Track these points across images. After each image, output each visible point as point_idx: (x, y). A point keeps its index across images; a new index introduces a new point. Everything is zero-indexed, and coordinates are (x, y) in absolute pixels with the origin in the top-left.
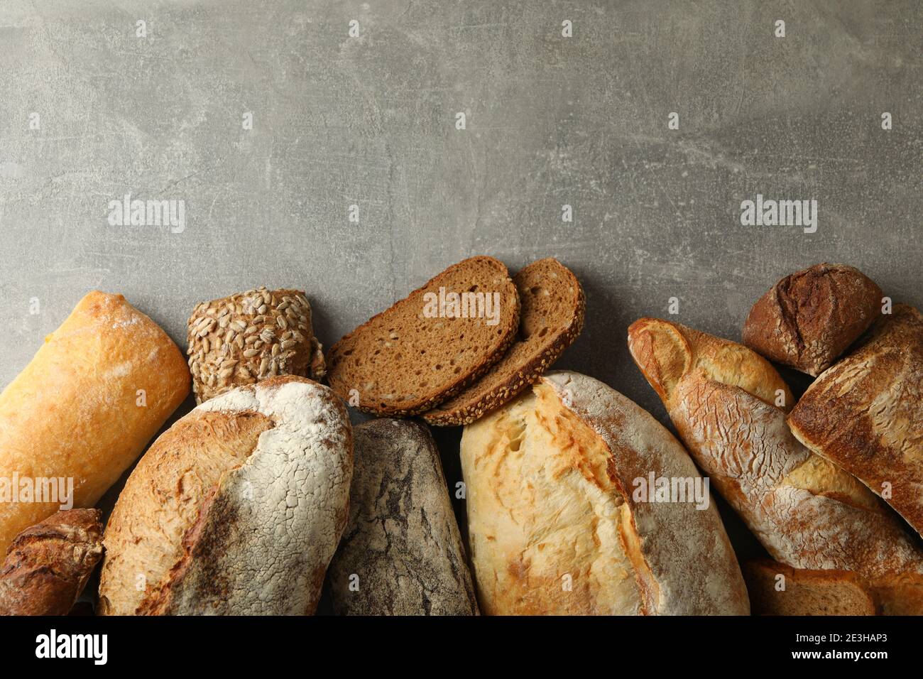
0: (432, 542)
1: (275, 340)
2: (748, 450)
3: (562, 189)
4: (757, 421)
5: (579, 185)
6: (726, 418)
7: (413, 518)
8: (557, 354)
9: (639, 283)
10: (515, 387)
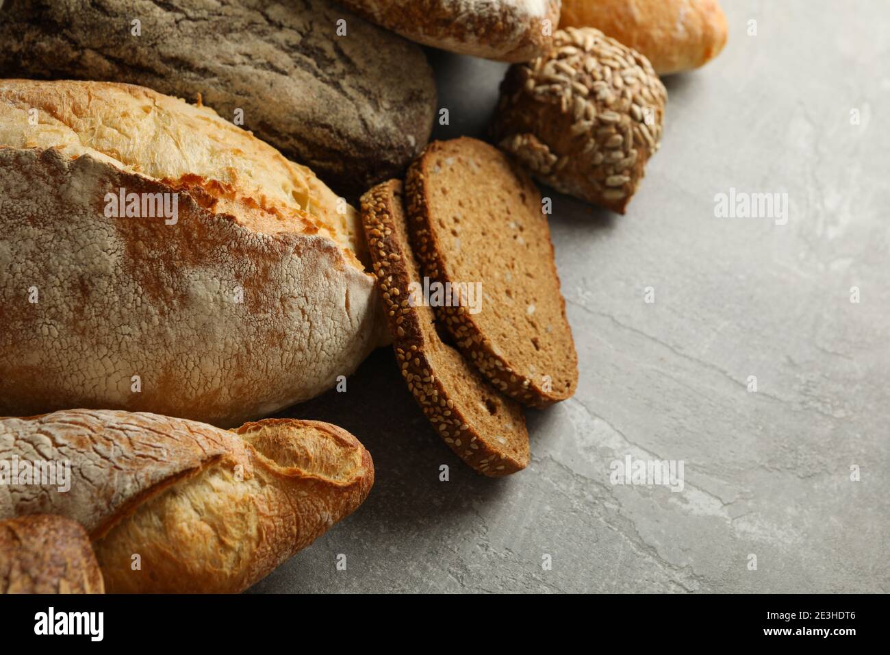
0: (238, 59)
1: (593, 94)
2: (74, 441)
3: (620, 559)
4: (111, 474)
5: (614, 583)
6: (148, 440)
7: (284, 60)
8: (396, 316)
9: (418, 574)
10: (381, 245)
